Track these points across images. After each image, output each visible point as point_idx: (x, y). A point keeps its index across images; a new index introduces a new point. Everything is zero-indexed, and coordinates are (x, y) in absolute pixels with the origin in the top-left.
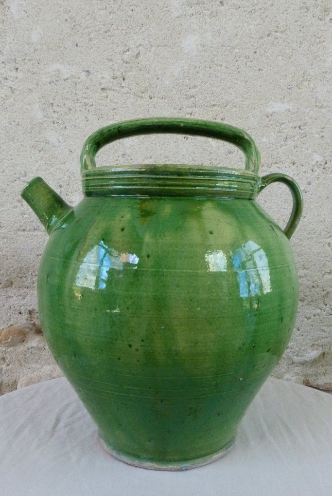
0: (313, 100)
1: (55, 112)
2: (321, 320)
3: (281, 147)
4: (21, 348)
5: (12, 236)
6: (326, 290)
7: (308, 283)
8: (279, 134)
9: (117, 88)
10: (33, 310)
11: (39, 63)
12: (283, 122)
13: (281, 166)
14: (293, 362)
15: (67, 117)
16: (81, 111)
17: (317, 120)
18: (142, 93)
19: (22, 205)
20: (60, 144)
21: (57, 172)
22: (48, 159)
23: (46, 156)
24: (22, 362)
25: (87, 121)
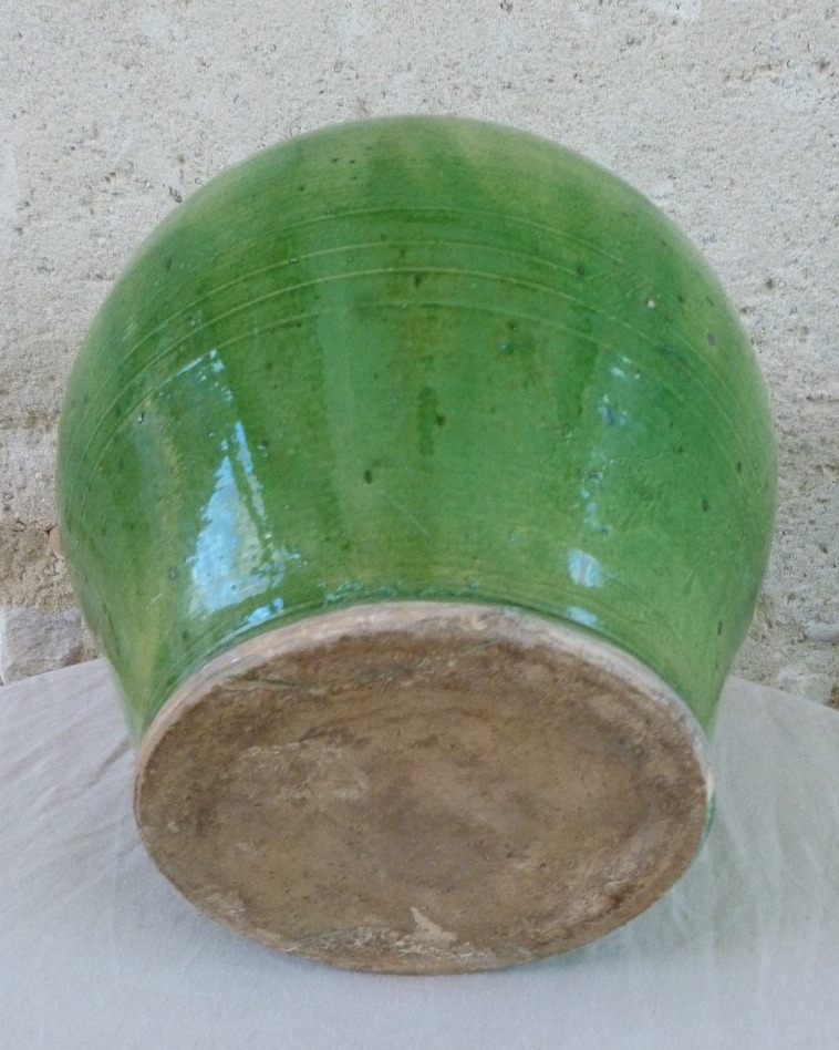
3: (784, 17)
5: (73, 292)
13: (783, 76)
14: (805, 637)
19: (92, 212)
20: (175, 44)
21: (172, 121)
22: (147, 87)
23: (143, 80)
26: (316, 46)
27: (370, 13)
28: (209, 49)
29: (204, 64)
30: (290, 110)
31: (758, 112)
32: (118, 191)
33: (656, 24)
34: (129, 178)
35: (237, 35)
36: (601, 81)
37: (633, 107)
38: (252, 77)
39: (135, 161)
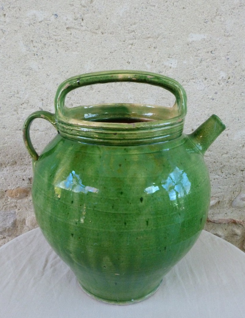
0: (222, 31)
1: (34, 46)
2: (219, 182)
3: (197, 67)
4: (26, 200)
5: (13, 134)
6: (223, 164)
7: (211, 160)
8: (196, 57)
9: (78, 27)
10: (31, 178)
11: (20, 10)
12: (199, 48)
13: (196, 81)
15: (43, 51)
16: (53, 45)
17: (225, 46)
18: (96, 30)
19: (17, 113)
20: (40, 70)
21: (40, 90)
22: (32, 81)
23: (31, 79)
24: (27, 208)
25: (58, 53)
27: (93, 63)
28: (49, 71)
29: (48, 75)
31: (190, 90)
32: (25, 108)
33: (166, 68)
34: (28, 104)
35: (57, 68)
38: (62, 79)
39: (29, 100)
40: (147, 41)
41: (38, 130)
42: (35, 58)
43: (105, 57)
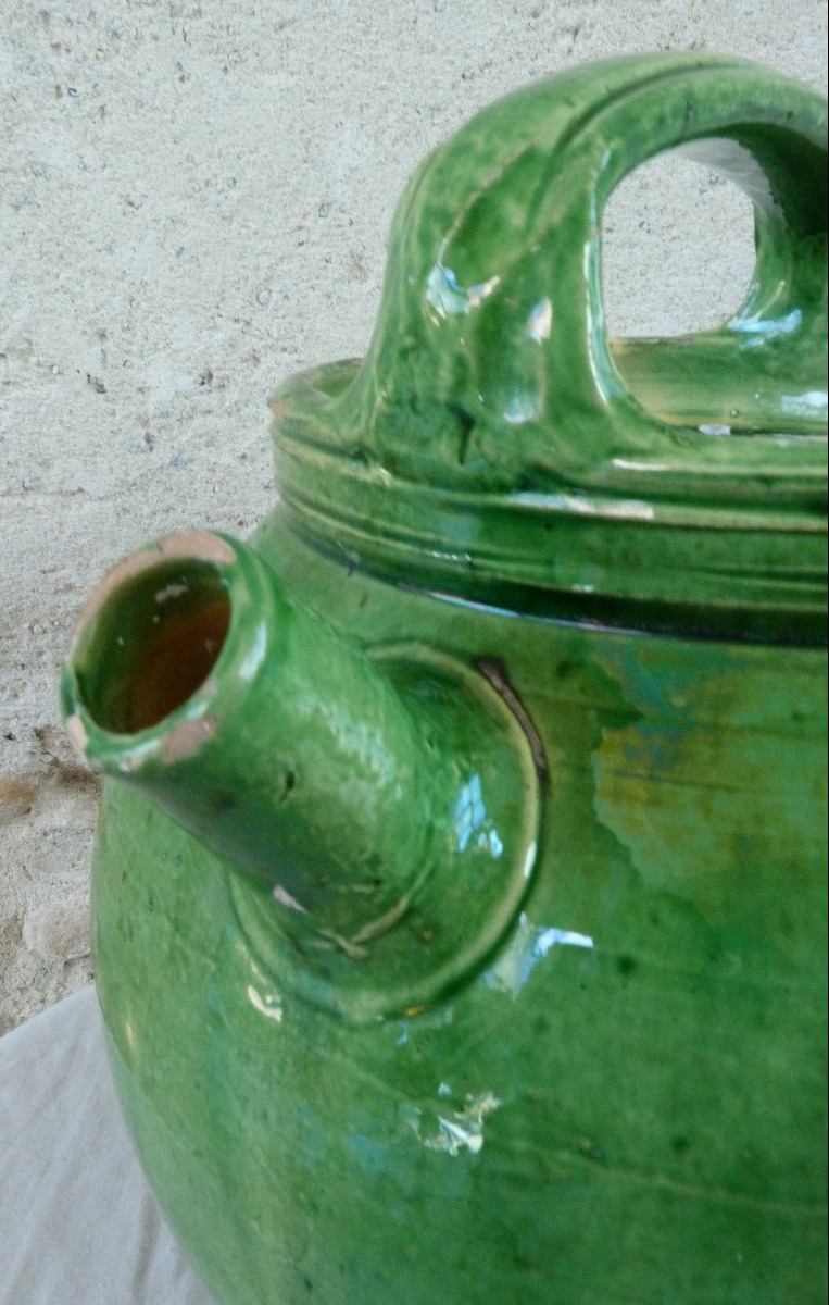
1: (56, 46)
4: (22, 832)
10: (48, 726)
15: (107, 69)
16: (156, 38)
20: (88, 175)
21: (87, 283)
22: (49, 235)
23: (41, 225)
24: (29, 866)
25: (182, 79)
26: (294, 180)
27: (370, 136)
28: (138, 183)
29: (131, 204)
30: (257, 268)
32: (12, 379)
34: (26, 361)
35: (180, 163)
36: (674, 232)
37: (713, 266)
38: (203, 223)
39: (34, 338)
40: (654, 9)
41: (81, 490)
42: (61, 111)
43: (432, 102)
